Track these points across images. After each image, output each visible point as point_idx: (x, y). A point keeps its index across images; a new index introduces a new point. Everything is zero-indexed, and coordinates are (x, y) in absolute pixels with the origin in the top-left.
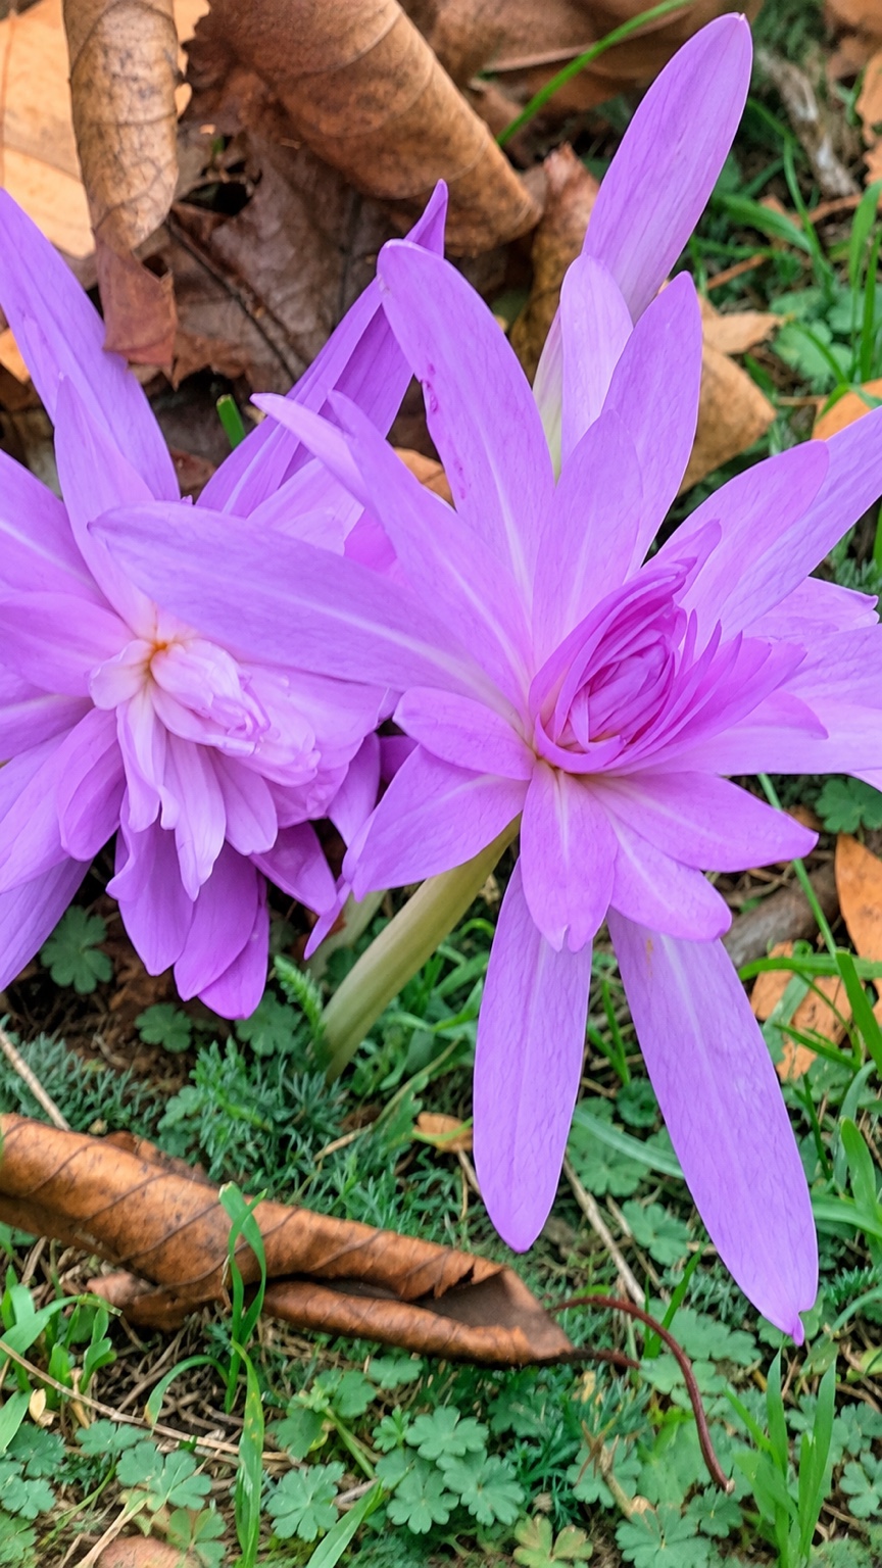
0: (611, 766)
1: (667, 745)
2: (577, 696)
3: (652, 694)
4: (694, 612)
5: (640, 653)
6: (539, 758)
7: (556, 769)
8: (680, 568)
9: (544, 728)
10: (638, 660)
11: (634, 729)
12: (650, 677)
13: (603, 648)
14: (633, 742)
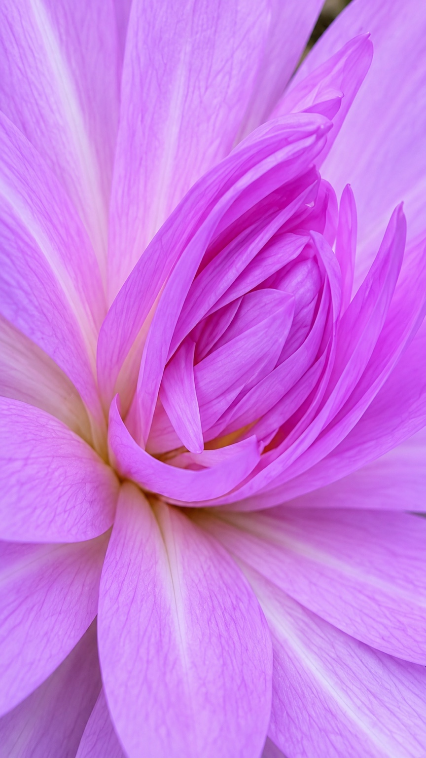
0: (246, 491)
1: (332, 455)
2: (171, 363)
3: (301, 357)
4: (348, 191)
5: (274, 281)
6: (123, 480)
7: (152, 498)
8: (319, 120)
9: (124, 419)
10: (271, 296)
11: (275, 422)
12: (296, 326)
13: (206, 279)
14: (275, 444)
